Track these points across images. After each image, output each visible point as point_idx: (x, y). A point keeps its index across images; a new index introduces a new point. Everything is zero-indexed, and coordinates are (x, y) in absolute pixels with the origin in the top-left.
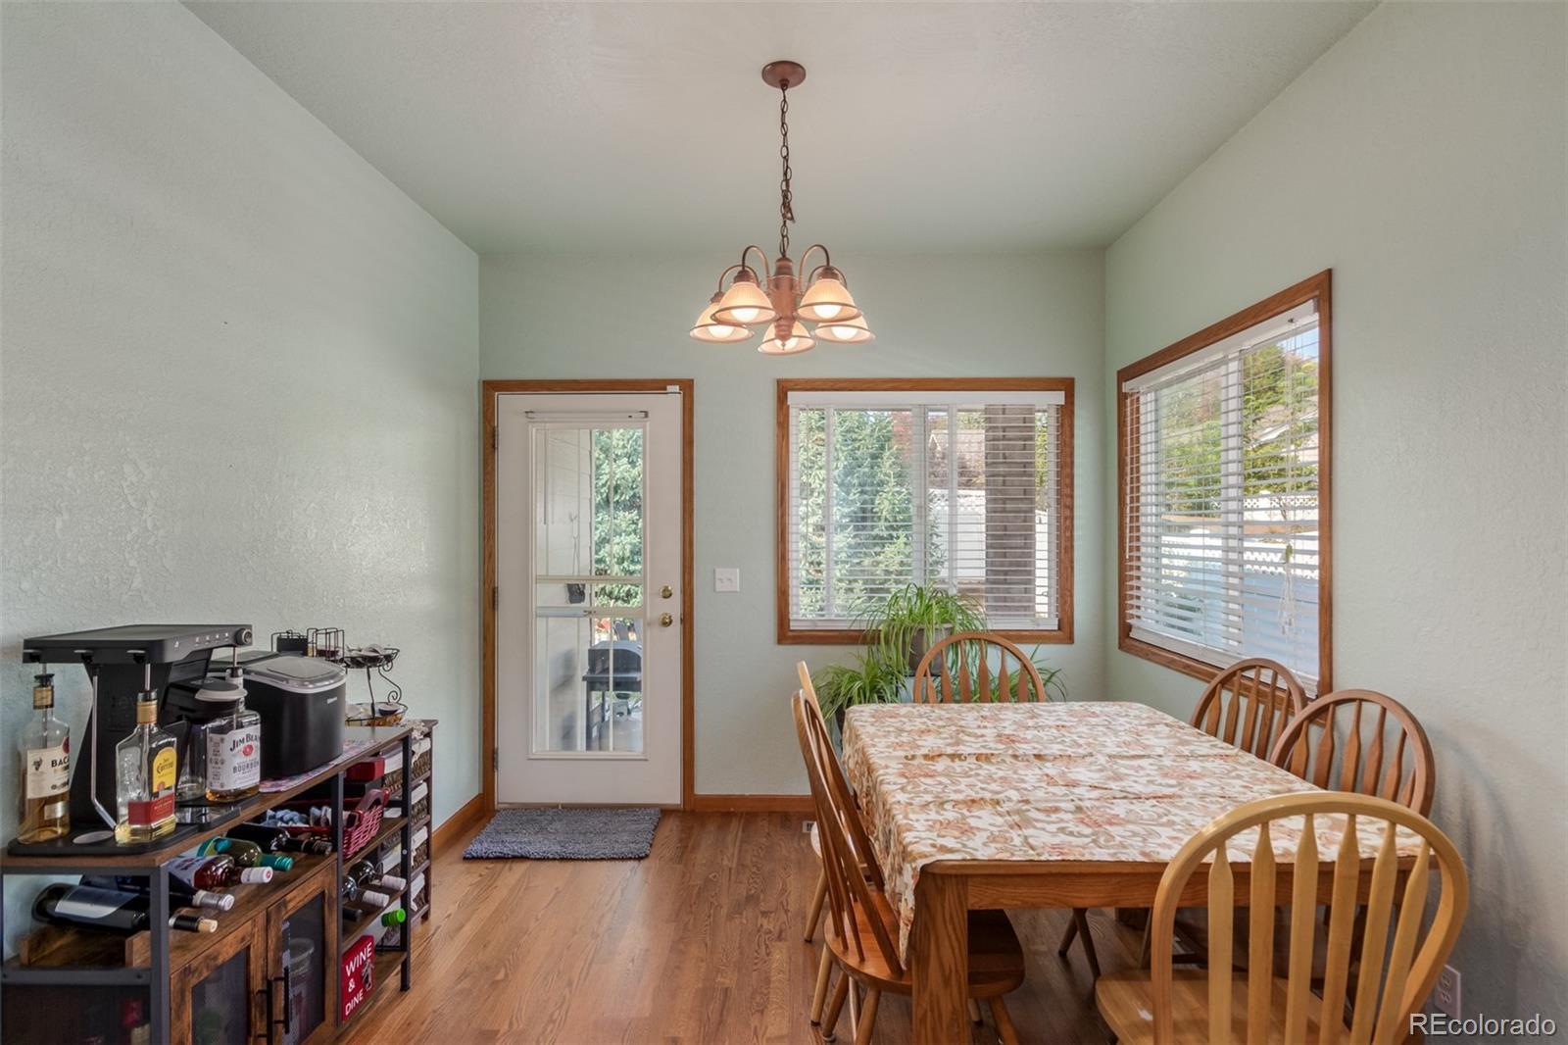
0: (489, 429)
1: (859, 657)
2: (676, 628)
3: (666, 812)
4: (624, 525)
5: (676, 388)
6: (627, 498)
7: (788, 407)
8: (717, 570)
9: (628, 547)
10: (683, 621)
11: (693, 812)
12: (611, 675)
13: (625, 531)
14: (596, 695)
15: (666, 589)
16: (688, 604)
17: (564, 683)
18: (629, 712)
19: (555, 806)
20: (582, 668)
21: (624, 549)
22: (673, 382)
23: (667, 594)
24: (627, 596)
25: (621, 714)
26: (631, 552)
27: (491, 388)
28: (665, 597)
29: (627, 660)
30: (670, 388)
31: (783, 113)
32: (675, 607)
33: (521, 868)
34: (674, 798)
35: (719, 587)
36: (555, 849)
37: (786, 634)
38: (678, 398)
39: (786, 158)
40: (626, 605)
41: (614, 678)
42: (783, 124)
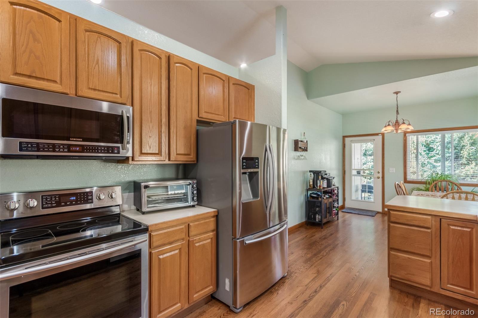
0: (344, 144)
1: (424, 187)
2: (381, 179)
3: (378, 213)
4: (369, 160)
5: (381, 135)
6: (370, 153)
7: (406, 137)
8: (390, 169)
9: (371, 166)
10: (382, 178)
11: (384, 213)
12: (367, 190)
13: (370, 162)
14: (363, 194)
15: (378, 172)
16: (383, 175)
17: (357, 191)
18: (371, 198)
19: (357, 209)
20: (360, 188)
21: (369, 166)
22: (380, 134)
23: (379, 173)
24: (370, 178)
25: (369, 198)
26: (372, 167)
27: (344, 137)
28: (378, 173)
29: (370, 188)
30: (379, 135)
31: (397, 98)
32: (380, 175)
33: (351, 214)
34: (380, 210)
35: (390, 171)
36: (357, 213)
37: (406, 181)
38: (381, 136)
39: (397, 105)
40: (370, 180)
41: (368, 190)
42: (397, 100)
